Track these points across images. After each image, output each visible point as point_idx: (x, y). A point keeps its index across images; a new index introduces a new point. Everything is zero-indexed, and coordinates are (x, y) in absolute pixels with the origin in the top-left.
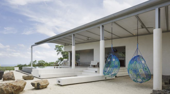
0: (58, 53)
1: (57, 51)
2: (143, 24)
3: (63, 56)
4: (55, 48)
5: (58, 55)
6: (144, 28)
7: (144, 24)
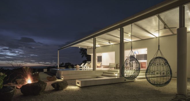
0: (83, 56)
1: (82, 54)
2: (165, 24)
3: (87, 59)
4: (80, 51)
5: (82, 58)
6: (167, 28)
7: (167, 25)
